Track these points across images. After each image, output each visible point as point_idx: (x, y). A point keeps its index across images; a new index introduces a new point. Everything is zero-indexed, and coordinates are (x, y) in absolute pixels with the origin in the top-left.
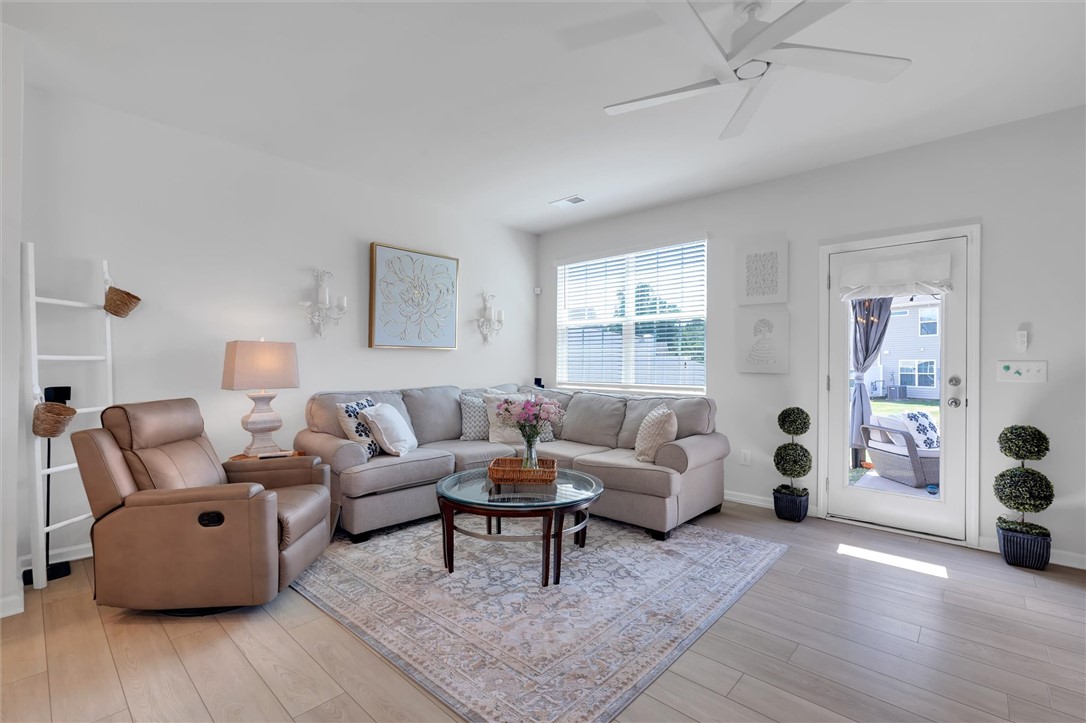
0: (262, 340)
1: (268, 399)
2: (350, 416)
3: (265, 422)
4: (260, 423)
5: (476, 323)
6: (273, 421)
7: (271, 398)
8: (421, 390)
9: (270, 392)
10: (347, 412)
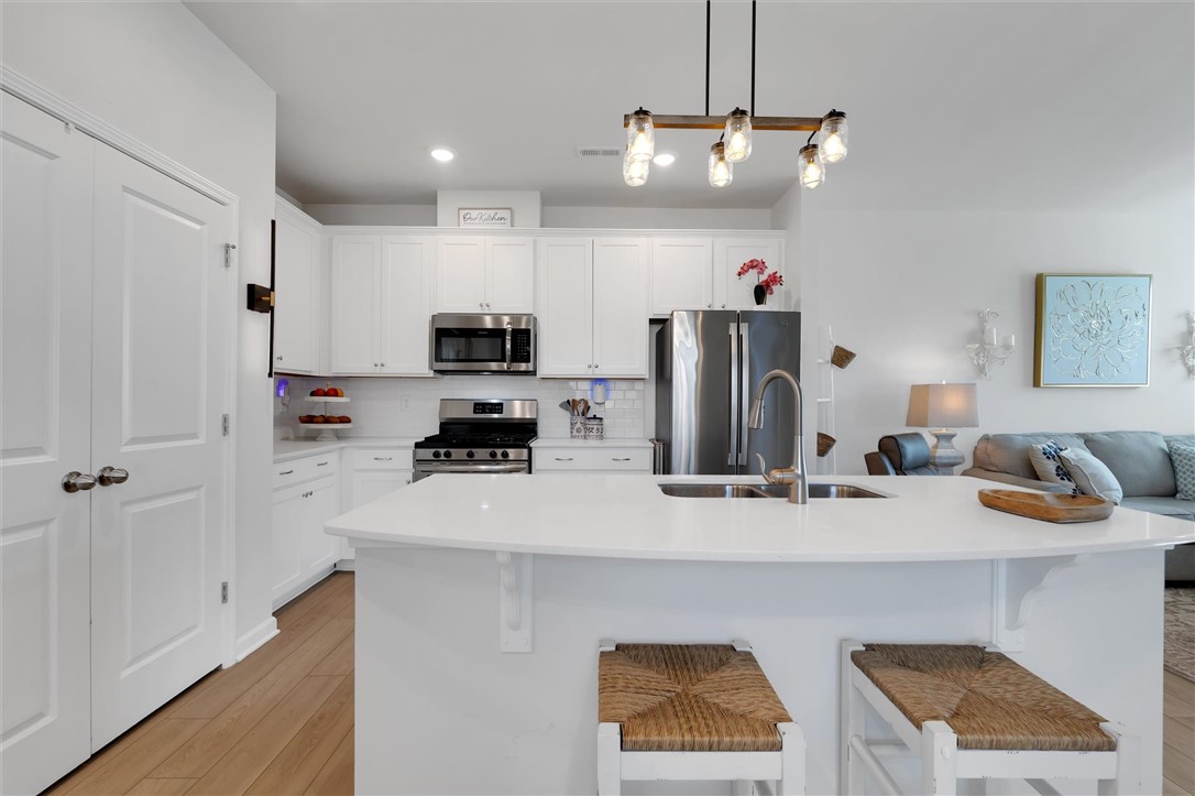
0: (944, 383)
1: (949, 437)
2: (1048, 458)
3: (949, 458)
4: (945, 458)
5: (1177, 353)
6: (956, 458)
7: (953, 436)
8: (1107, 434)
9: (950, 431)
10: (1045, 454)
